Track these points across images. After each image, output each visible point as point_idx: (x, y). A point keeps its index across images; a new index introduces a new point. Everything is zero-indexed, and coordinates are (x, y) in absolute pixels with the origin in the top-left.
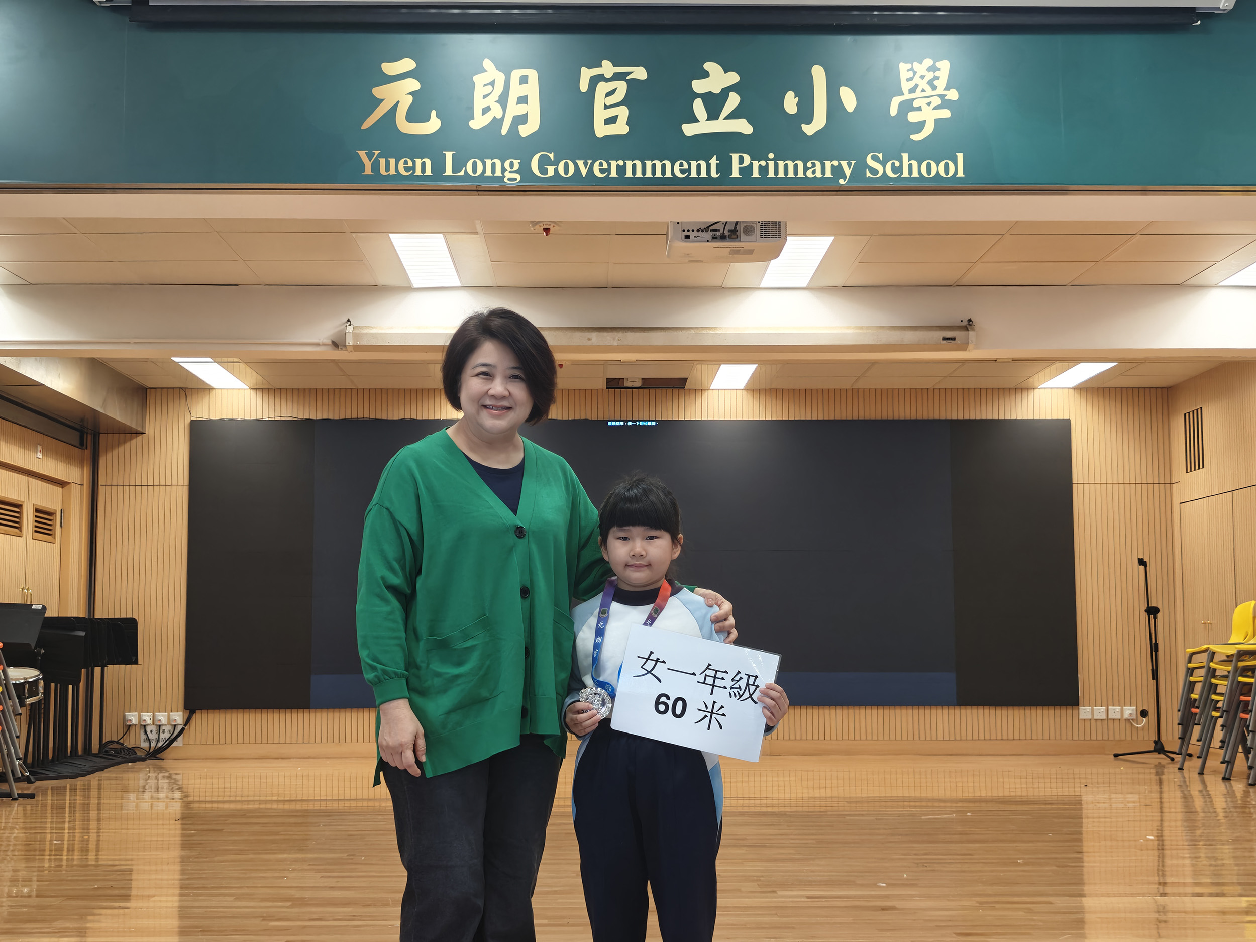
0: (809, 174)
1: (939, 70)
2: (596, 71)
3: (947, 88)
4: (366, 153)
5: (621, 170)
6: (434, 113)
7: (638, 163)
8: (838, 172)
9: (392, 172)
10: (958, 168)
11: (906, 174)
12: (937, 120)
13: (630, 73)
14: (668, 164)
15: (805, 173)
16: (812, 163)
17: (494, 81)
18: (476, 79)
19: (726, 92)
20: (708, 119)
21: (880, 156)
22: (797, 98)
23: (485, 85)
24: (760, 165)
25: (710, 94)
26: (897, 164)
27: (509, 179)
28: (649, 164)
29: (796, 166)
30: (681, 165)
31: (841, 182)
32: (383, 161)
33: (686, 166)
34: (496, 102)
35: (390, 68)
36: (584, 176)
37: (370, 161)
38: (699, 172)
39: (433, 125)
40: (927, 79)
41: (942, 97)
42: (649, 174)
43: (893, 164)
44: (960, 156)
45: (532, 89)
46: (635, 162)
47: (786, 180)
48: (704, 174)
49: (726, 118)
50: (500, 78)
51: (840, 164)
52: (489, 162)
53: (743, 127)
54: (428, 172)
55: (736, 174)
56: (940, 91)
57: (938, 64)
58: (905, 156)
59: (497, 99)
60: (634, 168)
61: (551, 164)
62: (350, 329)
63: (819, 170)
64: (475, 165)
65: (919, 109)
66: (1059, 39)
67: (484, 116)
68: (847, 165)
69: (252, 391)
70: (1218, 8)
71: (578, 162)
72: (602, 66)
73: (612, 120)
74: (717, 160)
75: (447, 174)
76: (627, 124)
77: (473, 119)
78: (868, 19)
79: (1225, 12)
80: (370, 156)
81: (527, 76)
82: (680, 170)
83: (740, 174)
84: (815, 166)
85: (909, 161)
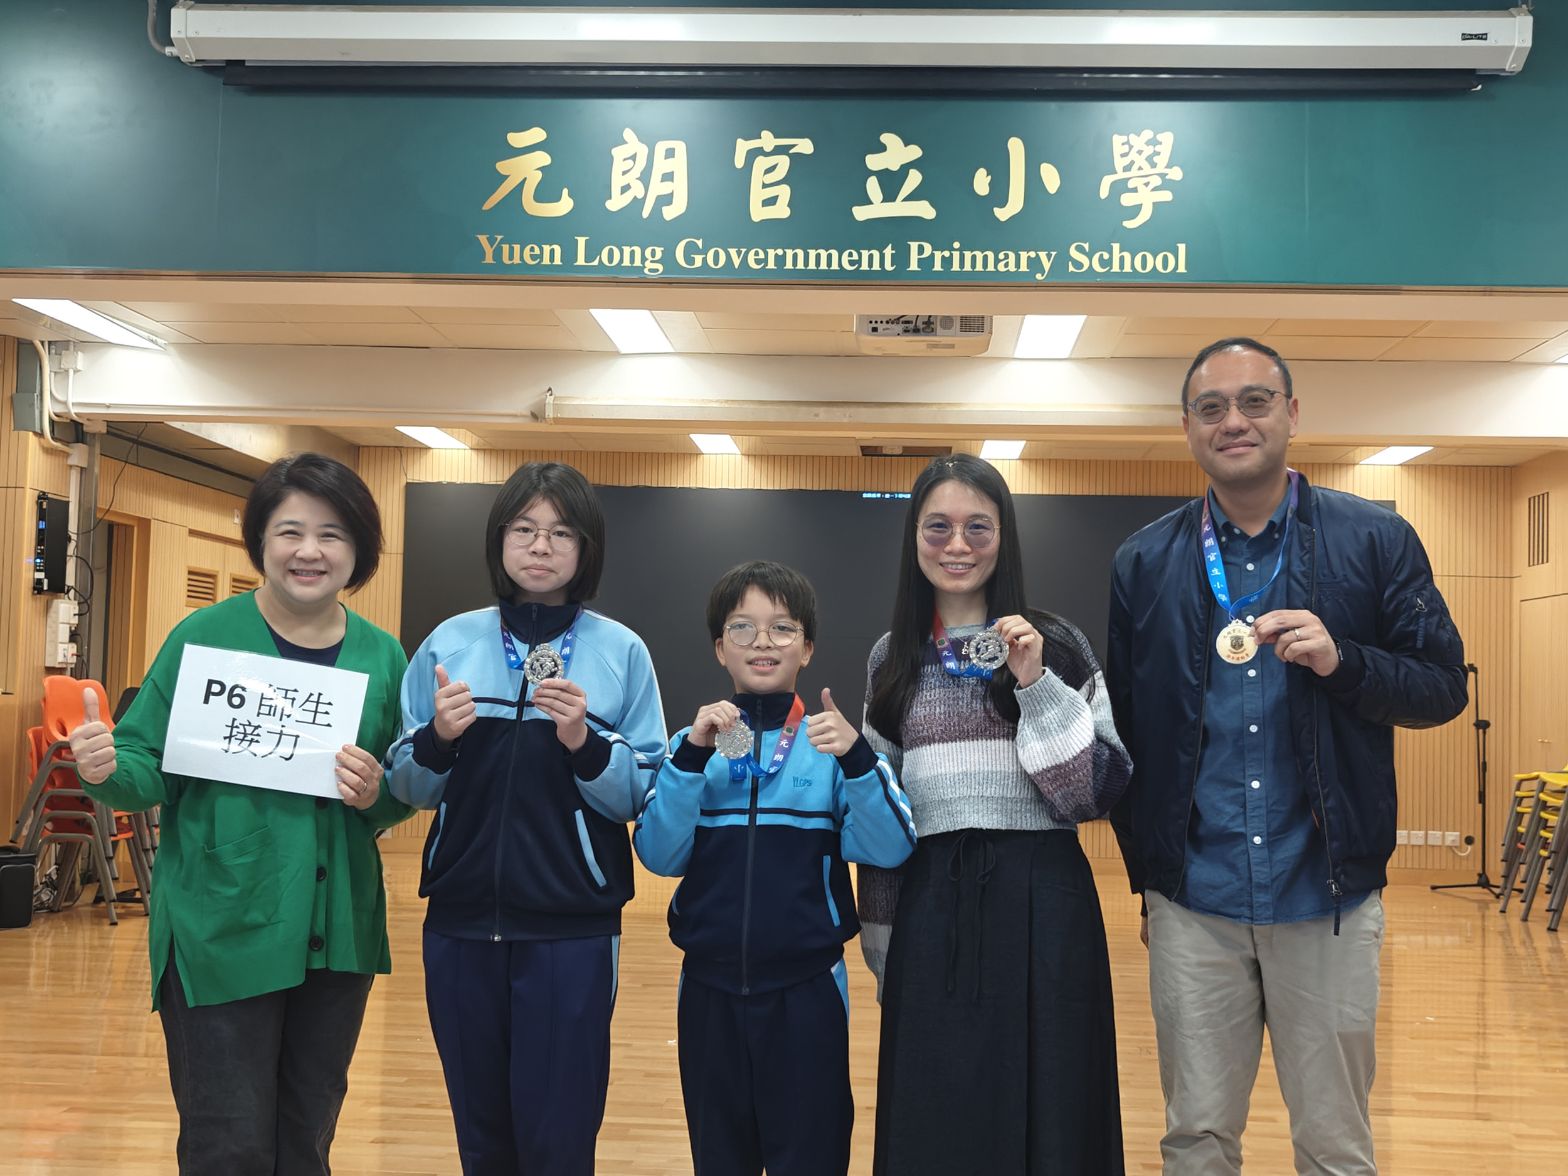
0: (1001, 267)
1: (1161, 143)
2: (754, 144)
3: (1169, 166)
4: (487, 238)
5: (780, 260)
6: (565, 191)
7: (800, 253)
8: (1035, 264)
9: (517, 260)
10: (1179, 262)
11: (1116, 268)
12: (1156, 205)
13: (794, 146)
14: (835, 253)
15: (996, 266)
16: (1005, 254)
17: (635, 154)
18: (615, 151)
19: (905, 169)
20: (882, 202)
21: (1086, 246)
22: (990, 177)
23: (625, 160)
24: (943, 256)
25: (887, 169)
26: (1106, 256)
27: (650, 270)
28: (812, 253)
29: (985, 258)
30: (850, 255)
31: (1039, 277)
32: (506, 247)
33: (855, 257)
34: (637, 179)
35: (517, 139)
36: (736, 267)
37: (492, 247)
38: (871, 264)
39: (564, 205)
40: (1145, 155)
41: (1163, 176)
42: (812, 266)
43: (1101, 256)
44: (1182, 248)
45: (679, 165)
46: (796, 251)
47: (973, 273)
48: (876, 266)
49: (903, 201)
50: (642, 151)
51: (1037, 255)
52: (627, 250)
53: (925, 210)
54: (558, 261)
55: (914, 266)
56: (1160, 169)
57: (1160, 137)
58: (1116, 247)
59: (639, 175)
60: (795, 258)
61: (699, 252)
62: (550, 400)
63: (1012, 262)
64: (611, 253)
65: (1135, 190)
66: (1307, 106)
67: (624, 195)
68: (1046, 257)
69: (474, 453)
70: (1503, 70)
71: (729, 250)
72: (761, 138)
73: (771, 202)
74: (892, 250)
75: (578, 263)
76: (789, 205)
77: (611, 198)
78: (1076, 84)
79: (1513, 74)
80: (491, 241)
81: (674, 149)
82: (849, 261)
83: (919, 267)
84: (1008, 258)
85: (1120, 253)
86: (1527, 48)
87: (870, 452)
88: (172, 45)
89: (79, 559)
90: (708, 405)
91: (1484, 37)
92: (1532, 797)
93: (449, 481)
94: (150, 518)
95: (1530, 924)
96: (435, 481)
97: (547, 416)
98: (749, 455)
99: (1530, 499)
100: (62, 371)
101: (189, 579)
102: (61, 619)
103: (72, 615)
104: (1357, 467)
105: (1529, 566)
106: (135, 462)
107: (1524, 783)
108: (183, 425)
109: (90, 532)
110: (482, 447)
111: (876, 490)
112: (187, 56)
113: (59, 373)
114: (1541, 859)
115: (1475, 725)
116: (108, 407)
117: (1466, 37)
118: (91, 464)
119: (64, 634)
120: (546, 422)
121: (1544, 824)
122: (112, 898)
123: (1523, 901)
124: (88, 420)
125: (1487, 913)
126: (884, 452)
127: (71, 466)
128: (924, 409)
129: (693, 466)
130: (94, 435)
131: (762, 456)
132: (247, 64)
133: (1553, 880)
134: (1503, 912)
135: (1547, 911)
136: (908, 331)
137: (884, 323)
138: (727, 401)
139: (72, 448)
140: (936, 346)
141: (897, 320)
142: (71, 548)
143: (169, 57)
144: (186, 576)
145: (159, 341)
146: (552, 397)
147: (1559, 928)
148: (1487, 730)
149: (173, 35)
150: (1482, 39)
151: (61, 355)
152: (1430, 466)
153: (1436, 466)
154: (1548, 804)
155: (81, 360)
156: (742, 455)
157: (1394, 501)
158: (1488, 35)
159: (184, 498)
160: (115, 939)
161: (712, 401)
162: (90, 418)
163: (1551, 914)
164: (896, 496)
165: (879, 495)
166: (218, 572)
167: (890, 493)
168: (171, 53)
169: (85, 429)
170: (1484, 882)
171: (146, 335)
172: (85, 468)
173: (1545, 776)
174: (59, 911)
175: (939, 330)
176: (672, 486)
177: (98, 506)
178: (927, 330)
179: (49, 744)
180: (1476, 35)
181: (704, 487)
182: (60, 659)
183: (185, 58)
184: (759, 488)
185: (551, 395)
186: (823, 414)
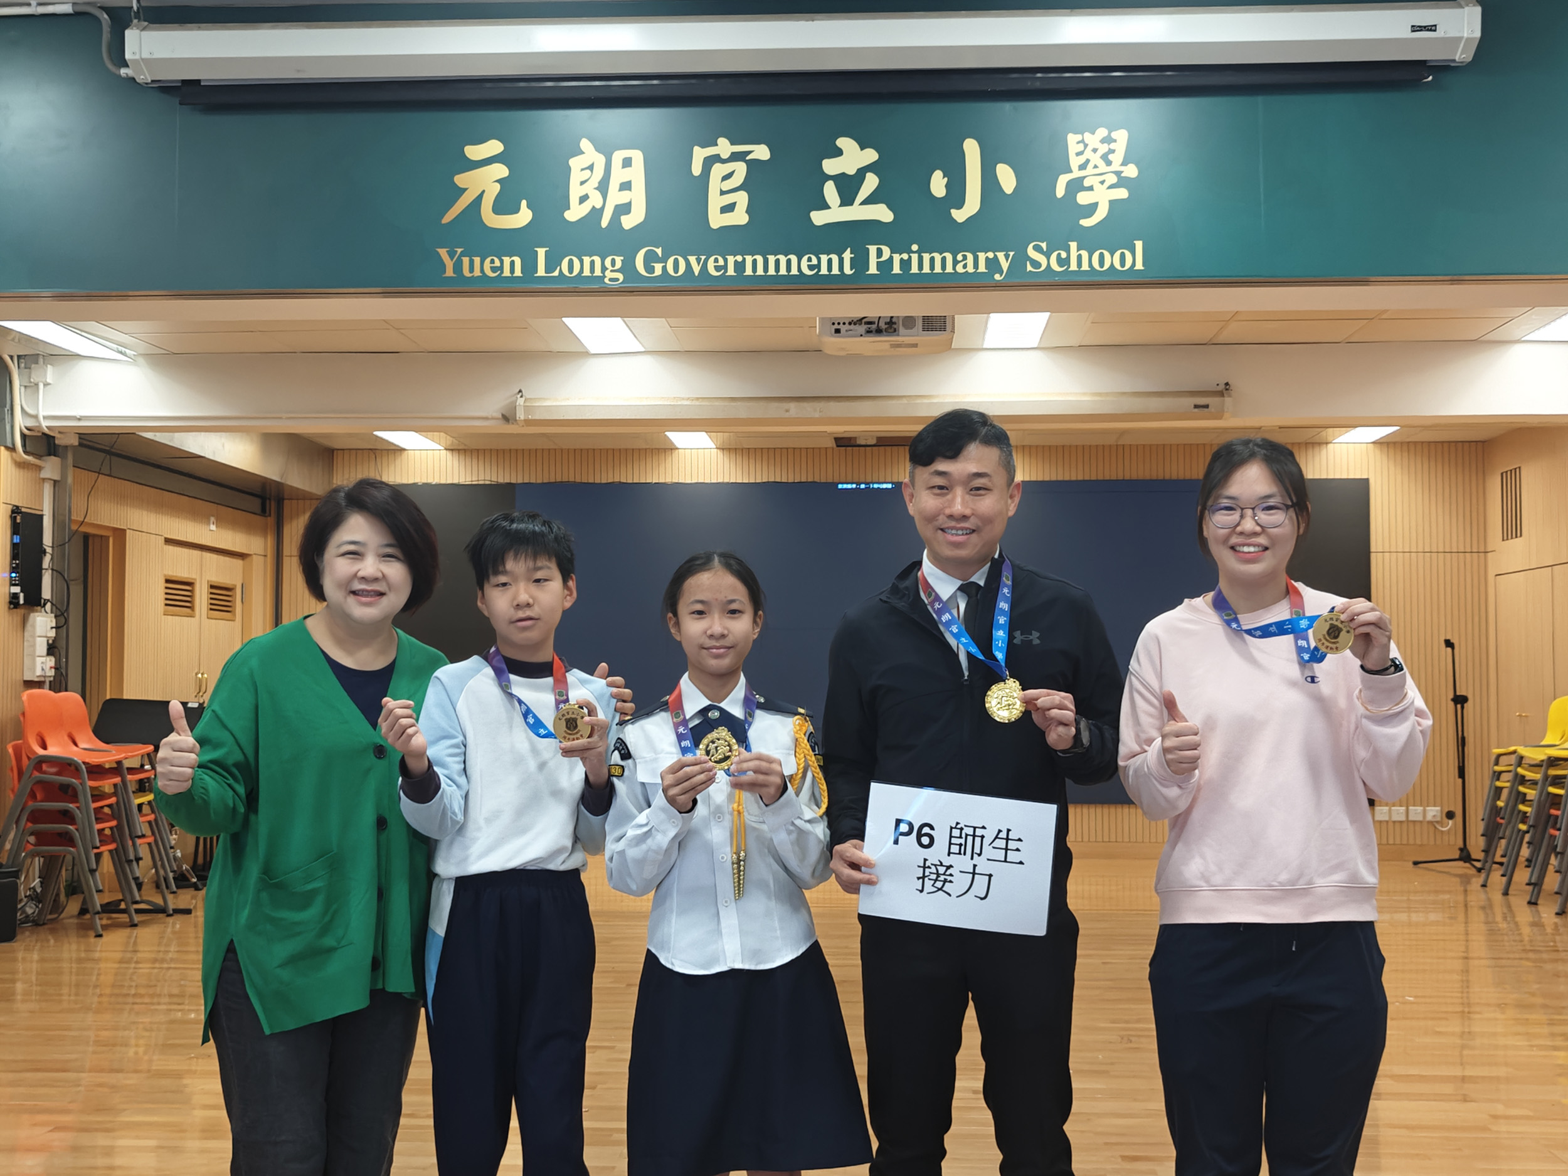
0: (960, 269)
1: (1115, 141)
2: (711, 151)
3: (1124, 164)
4: (447, 252)
5: (739, 267)
6: (524, 203)
7: (760, 259)
8: (993, 264)
9: (477, 273)
10: (1136, 259)
11: (1074, 267)
12: (1111, 202)
13: (750, 152)
14: (794, 258)
15: (954, 268)
16: (963, 255)
17: (593, 164)
18: (573, 162)
19: (862, 173)
20: (840, 206)
21: (1044, 245)
22: (946, 179)
23: (582, 170)
24: (902, 259)
25: (843, 174)
26: (1064, 255)
27: (611, 280)
28: (772, 259)
29: (944, 260)
30: (810, 260)
31: (997, 277)
32: (466, 260)
33: (815, 261)
34: (595, 189)
35: (474, 152)
36: (696, 274)
37: (452, 260)
38: (830, 268)
39: (524, 216)
40: (1100, 153)
41: (1118, 173)
42: (772, 271)
43: (1059, 255)
44: (1139, 245)
45: (637, 174)
46: (755, 257)
47: (932, 275)
48: (835, 271)
49: (862, 203)
50: (600, 160)
51: (996, 256)
52: (587, 260)
53: (882, 213)
54: (518, 272)
55: (873, 269)
56: (1116, 167)
57: (1114, 135)
58: (1073, 245)
59: (596, 185)
60: (755, 265)
61: (659, 261)
62: (521, 401)
63: (970, 263)
64: (571, 263)
65: (1091, 188)
66: (1260, 100)
67: (582, 205)
68: (1004, 258)
69: (448, 452)
70: (1454, 61)
71: (690, 258)
72: (717, 145)
73: (729, 208)
74: (851, 254)
75: (539, 274)
76: (747, 212)
77: (569, 209)
78: (1029, 84)
79: (1464, 64)
80: (451, 254)
81: (631, 158)
82: (808, 265)
83: (878, 270)
84: (966, 259)
85: (1078, 251)
86: (1475, 38)
87: (844, 442)
88: (127, 66)
89: (55, 572)
90: (679, 403)
91: (1433, 28)
92: (1509, 771)
93: (425, 481)
94: (125, 528)
95: (1510, 897)
96: (411, 481)
97: (518, 419)
98: (723, 449)
99: (1502, 474)
100: (32, 384)
101: (166, 588)
102: (38, 634)
103: (49, 628)
104: (1330, 446)
105: (1503, 540)
106: (108, 473)
107: (1502, 759)
108: (155, 436)
109: (64, 544)
110: (455, 447)
111: (851, 481)
112: (142, 77)
113: (29, 386)
114: (1521, 833)
115: (1453, 700)
116: (79, 419)
117: (1415, 29)
118: (64, 474)
119: (41, 646)
120: (518, 424)
121: (1523, 799)
122: (96, 911)
123: (1503, 875)
124: (60, 432)
125: (1469, 888)
126: (858, 442)
127: (44, 480)
128: (894, 402)
129: (669, 460)
130: (66, 447)
131: (736, 449)
132: (202, 84)
133: (1532, 854)
134: (1484, 886)
135: (1528, 884)
136: (871, 332)
137: (847, 324)
138: (698, 399)
139: (43, 460)
140: (899, 346)
141: (860, 321)
142: (46, 562)
143: (124, 78)
144: (162, 584)
145: (128, 351)
146: (523, 399)
147: (1539, 902)
148: (1465, 705)
149: (128, 56)
150: (1431, 30)
151: (30, 368)
152: (1402, 443)
153: (1409, 442)
154: (1527, 778)
155: (50, 373)
156: (717, 448)
157: (1367, 480)
158: (1438, 27)
159: (159, 507)
160: (101, 951)
161: (683, 399)
162: (62, 431)
163: (1531, 888)
164: (871, 486)
165: (854, 486)
166: (195, 579)
167: (866, 483)
168: (127, 74)
169: (57, 442)
170: (1465, 856)
171: (115, 346)
172: (58, 481)
173: (1522, 750)
174: (44, 924)
175: (902, 330)
176: (648, 481)
177: (73, 518)
178: (889, 331)
179: (29, 758)
180: (1425, 27)
181: (680, 481)
182: (39, 672)
183: (141, 79)
184: (734, 481)
185: (521, 397)
186: (794, 409)
